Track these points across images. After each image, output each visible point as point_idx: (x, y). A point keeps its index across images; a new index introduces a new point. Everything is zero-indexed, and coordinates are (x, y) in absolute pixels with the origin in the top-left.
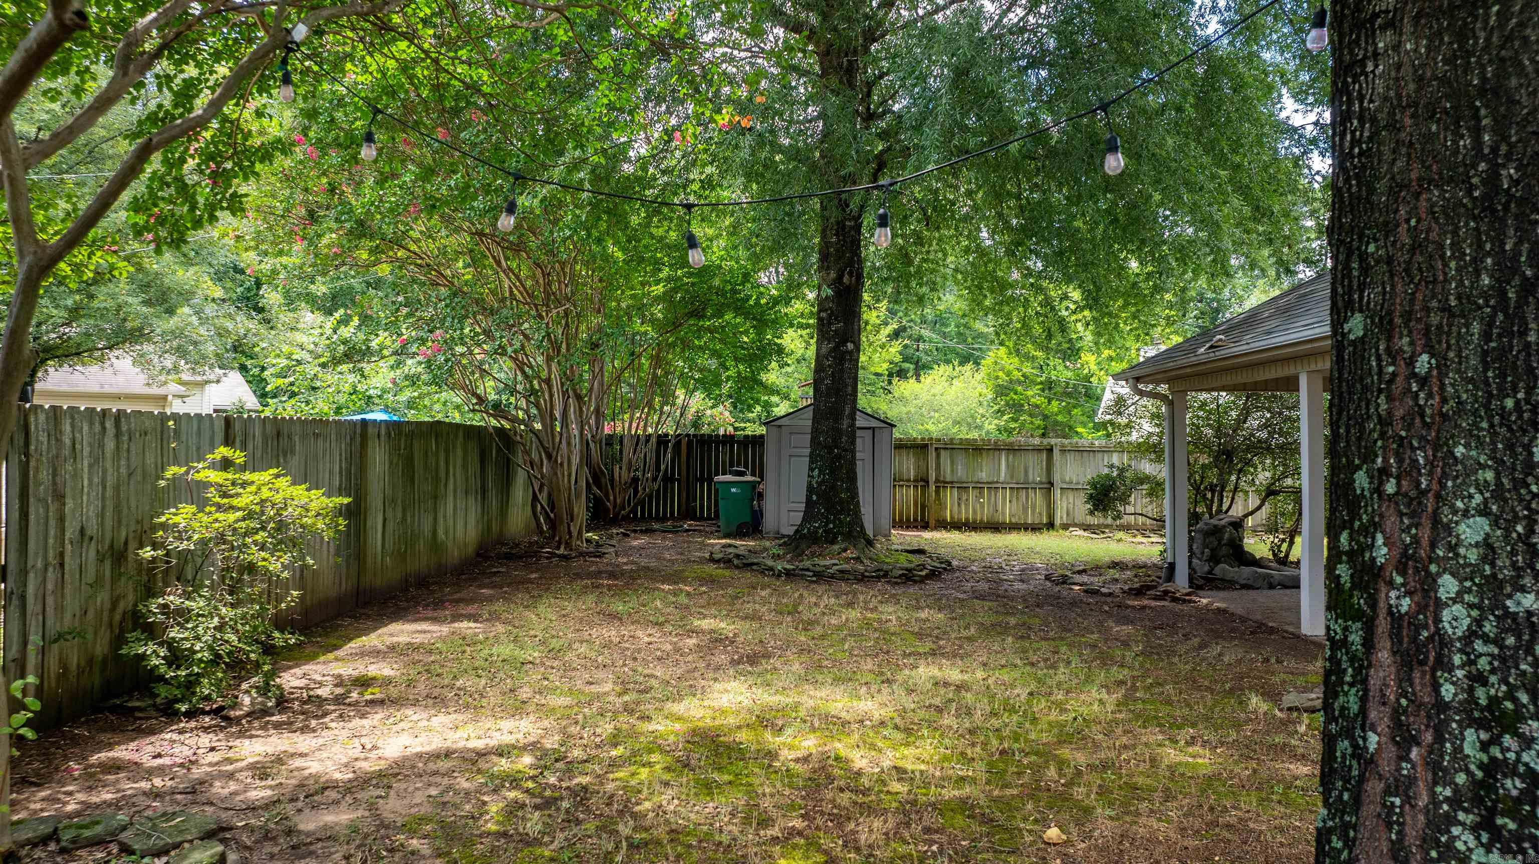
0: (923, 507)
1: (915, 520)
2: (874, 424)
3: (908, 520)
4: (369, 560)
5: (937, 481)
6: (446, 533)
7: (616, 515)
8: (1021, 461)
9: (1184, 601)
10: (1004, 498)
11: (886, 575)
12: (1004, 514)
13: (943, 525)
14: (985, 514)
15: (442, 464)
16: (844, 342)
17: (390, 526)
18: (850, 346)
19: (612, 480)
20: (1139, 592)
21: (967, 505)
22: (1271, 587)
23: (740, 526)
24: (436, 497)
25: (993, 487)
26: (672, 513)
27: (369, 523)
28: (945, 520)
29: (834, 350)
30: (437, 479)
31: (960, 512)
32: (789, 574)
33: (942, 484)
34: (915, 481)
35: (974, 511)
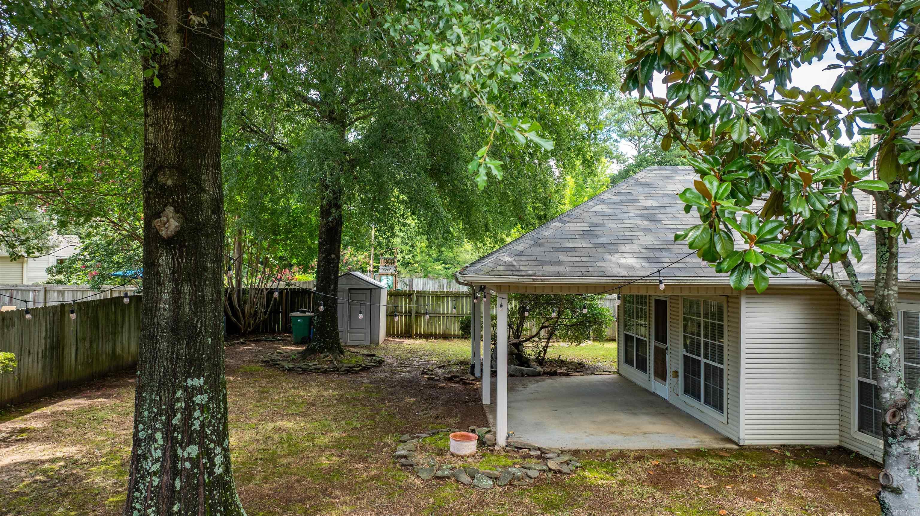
0: (409, 326)
1: (405, 333)
2: (372, 287)
3: (401, 333)
4: (66, 369)
5: (417, 313)
6: (123, 350)
7: (246, 331)
8: (460, 303)
9: (469, 384)
10: (451, 322)
11: (338, 370)
12: (451, 329)
13: (420, 336)
14: (440, 330)
15: (119, 318)
16: (330, 254)
17: (81, 351)
18: (333, 256)
19: (243, 313)
20: (450, 379)
21: (432, 325)
22: (523, 375)
23: (303, 338)
24: (115, 333)
25: (446, 316)
26: (278, 329)
27: (66, 352)
28: (420, 333)
29: (324, 258)
30: (116, 324)
31: (428, 329)
32: (290, 370)
33: (419, 314)
34: (405, 313)
35: (436, 329)
